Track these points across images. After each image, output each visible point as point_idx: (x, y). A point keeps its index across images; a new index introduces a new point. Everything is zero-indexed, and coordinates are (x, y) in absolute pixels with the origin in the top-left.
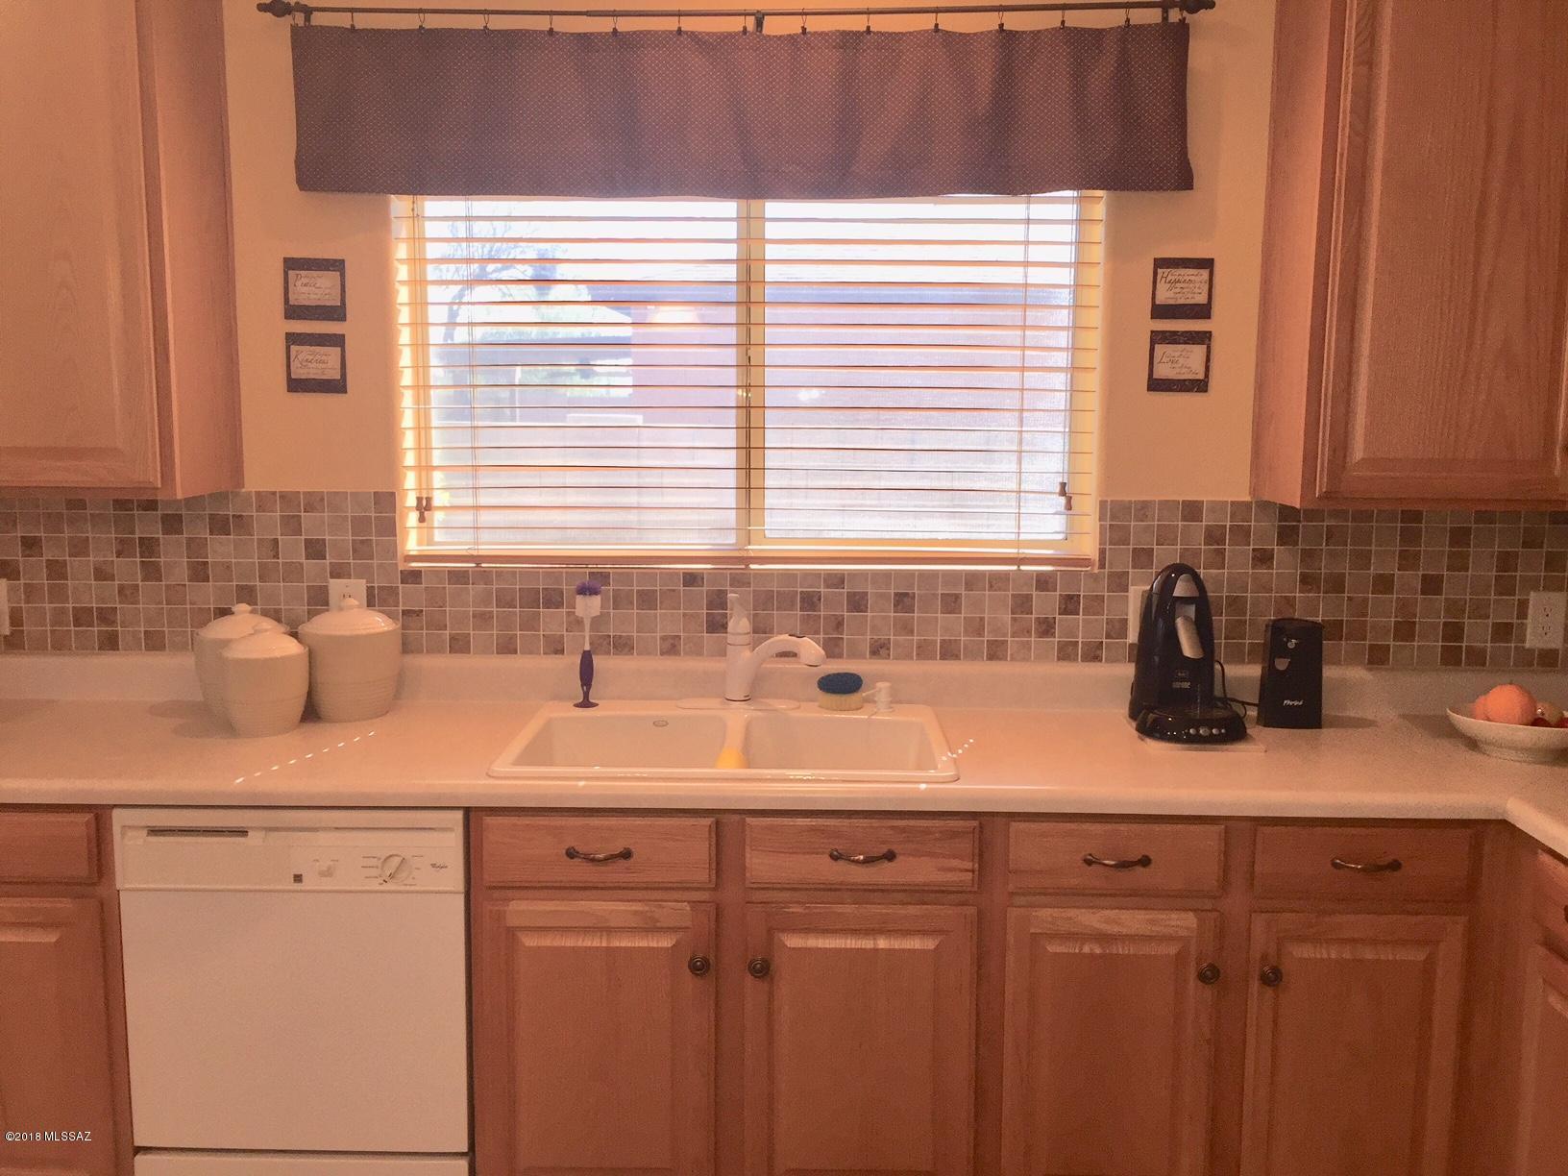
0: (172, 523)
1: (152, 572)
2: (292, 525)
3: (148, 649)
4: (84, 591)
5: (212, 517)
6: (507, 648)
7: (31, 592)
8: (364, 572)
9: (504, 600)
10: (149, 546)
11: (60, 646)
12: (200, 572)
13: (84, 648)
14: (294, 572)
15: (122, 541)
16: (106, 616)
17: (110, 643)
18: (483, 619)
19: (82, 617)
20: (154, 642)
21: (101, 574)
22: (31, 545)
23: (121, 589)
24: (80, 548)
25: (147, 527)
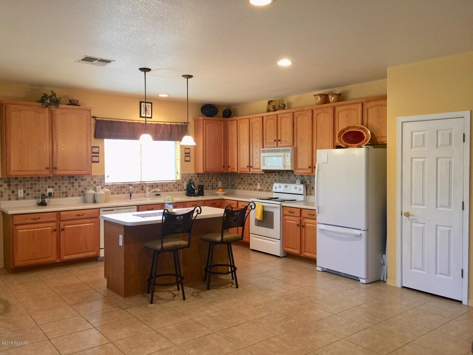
0: (76, 180)
1: (73, 186)
2: (92, 179)
3: (72, 197)
4: (63, 189)
5: (81, 179)
6: (118, 194)
7: (56, 190)
8: (101, 185)
9: (118, 188)
10: (73, 183)
11: (60, 197)
12: (79, 186)
13: (63, 197)
14: (92, 185)
15: (69, 182)
16: (66, 193)
17: (67, 196)
18: (115, 190)
19: (63, 193)
20: (73, 196)
21: (66, 187)
22: (56, 184)
23: (69, 189)
24: (63, 184)
25: (73, 180)
